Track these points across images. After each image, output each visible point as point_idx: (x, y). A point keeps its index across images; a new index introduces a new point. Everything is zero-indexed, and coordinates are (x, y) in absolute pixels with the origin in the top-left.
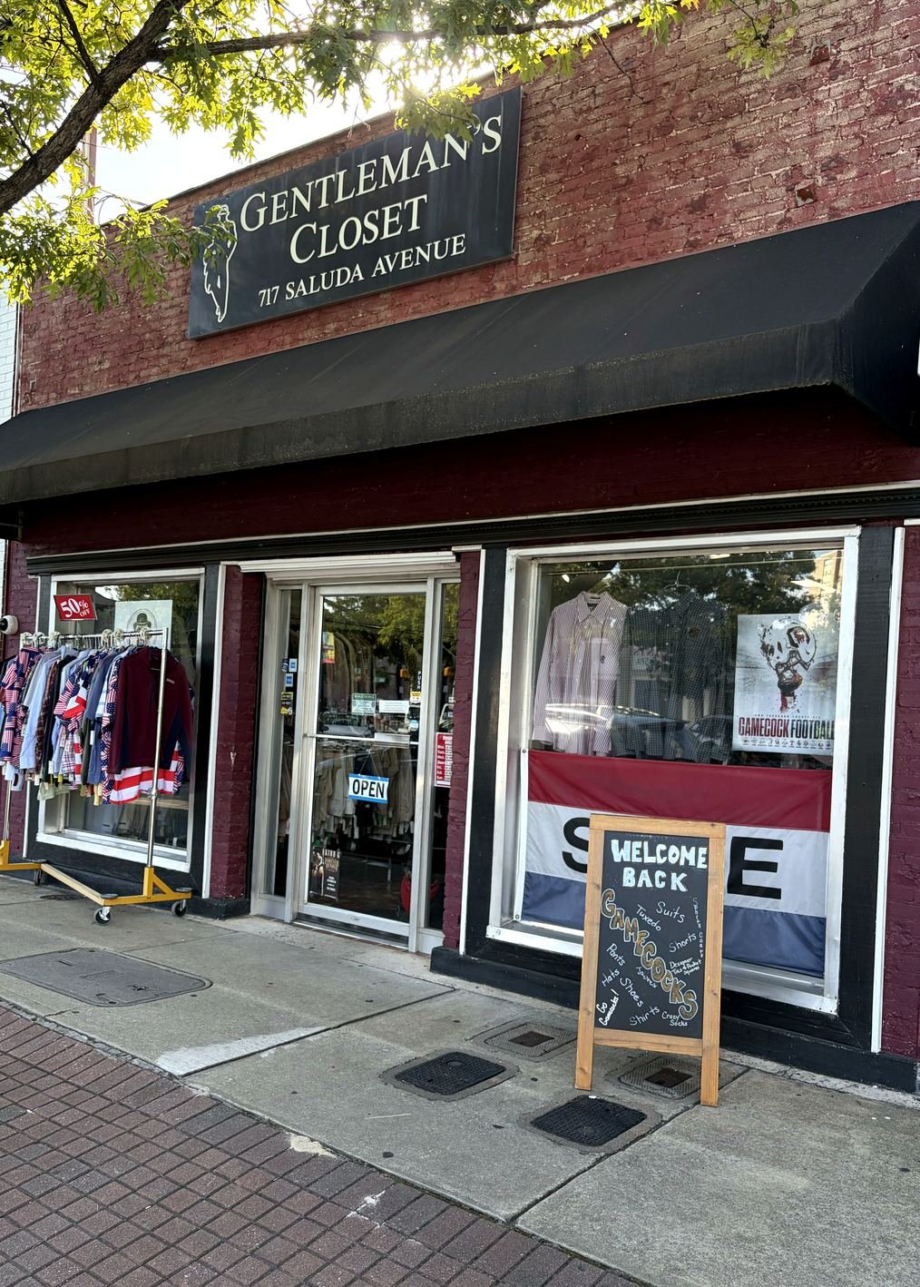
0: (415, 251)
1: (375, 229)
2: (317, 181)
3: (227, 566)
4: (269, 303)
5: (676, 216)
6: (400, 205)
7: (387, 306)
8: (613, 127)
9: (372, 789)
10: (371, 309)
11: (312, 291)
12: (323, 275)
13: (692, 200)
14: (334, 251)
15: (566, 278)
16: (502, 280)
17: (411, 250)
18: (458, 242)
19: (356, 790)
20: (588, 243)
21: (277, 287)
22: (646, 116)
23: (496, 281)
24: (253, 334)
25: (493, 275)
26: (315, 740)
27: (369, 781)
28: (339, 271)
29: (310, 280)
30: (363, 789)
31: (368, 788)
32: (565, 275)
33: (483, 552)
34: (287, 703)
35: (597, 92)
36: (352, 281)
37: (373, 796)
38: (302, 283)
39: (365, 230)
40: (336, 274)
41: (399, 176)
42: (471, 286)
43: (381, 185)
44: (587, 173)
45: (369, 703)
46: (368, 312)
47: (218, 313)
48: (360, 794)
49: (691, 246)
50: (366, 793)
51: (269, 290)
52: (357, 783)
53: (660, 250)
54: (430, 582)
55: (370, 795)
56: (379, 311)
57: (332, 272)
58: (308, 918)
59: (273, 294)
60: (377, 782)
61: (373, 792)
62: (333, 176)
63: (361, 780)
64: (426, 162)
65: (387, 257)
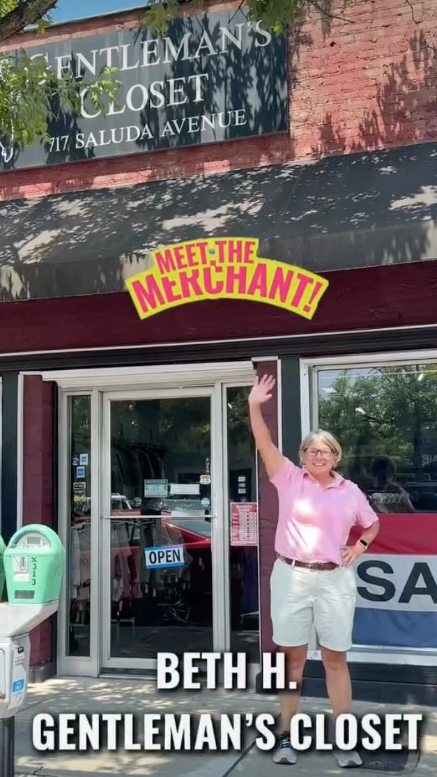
0: (201, 119)
1: (161, 96)
2: (102, 50)
3: (25, 376)
4: (58, 150)
5: (416, 113)
6: (183, 79)
7: (174, 162)
8: (360, 41)
9: (168, 556)
10: (158, 164)
11: (102, 143)
12: (113, 131)
13: (428, 101)
14: (122, 111)
15: (331, 152)
16: (278, 149)
17: (197, 117)
18: (239, 115)
19: (153, 560)
20: (348, 126)
21: (67, 137)
22: (386, 36)
23: (272, 150)
24: (40, 175)
25: (269, 145)
26: (109, 521)
27: (165, 551)
28: (129, 128)
29: (100, 133)
30: (160, 558)
31: (165, 557)
32: (332, 149)
33: (279, 362)
34: (80, 492)
35: (345, 12)
36: (142, 138)
37: (171, 561)
38: (91, 135)
39: (151, 96)
40: (125, 131)
41: (181, 54)
42: (250, 152)
43: (164, 60)
44: (343, 73)
45: (162, 487)
46: (155, 165)
47: (4, 154)
48: (157, 563)
49: (430, 136)
50: (163, 561)
51: (58, 138)
52: (153, 555)
53: (406, 136)
54: (218, 387)
55: (167, 561)
56: (167, 166)
57: (122, 129)
58: (114, 671)
59: (62, 143)
60: (172, 549)
61: (169, 559)
62: (116, 48)
63: (156, 552)
64: (205, 47)
65: (175, 122)
